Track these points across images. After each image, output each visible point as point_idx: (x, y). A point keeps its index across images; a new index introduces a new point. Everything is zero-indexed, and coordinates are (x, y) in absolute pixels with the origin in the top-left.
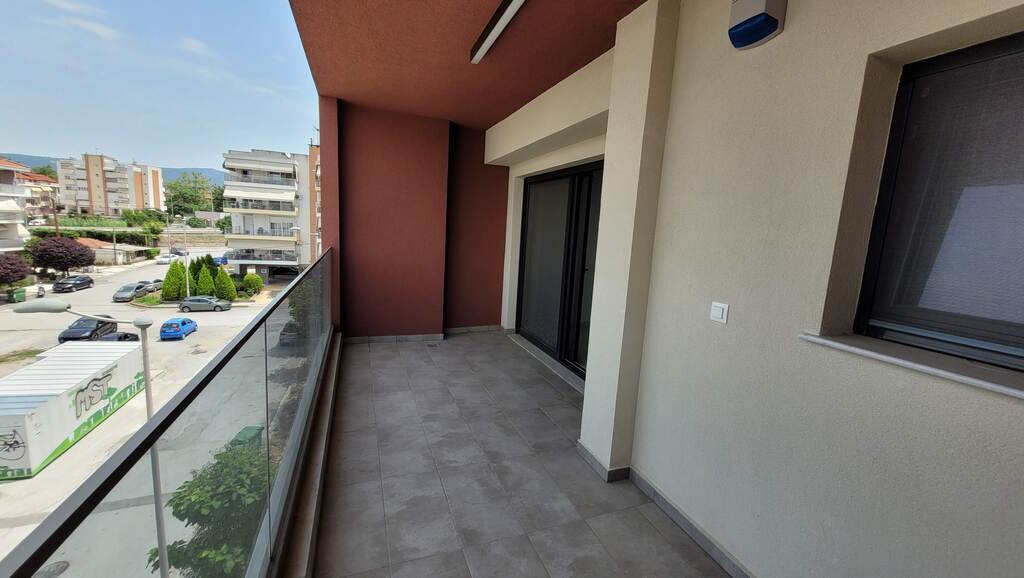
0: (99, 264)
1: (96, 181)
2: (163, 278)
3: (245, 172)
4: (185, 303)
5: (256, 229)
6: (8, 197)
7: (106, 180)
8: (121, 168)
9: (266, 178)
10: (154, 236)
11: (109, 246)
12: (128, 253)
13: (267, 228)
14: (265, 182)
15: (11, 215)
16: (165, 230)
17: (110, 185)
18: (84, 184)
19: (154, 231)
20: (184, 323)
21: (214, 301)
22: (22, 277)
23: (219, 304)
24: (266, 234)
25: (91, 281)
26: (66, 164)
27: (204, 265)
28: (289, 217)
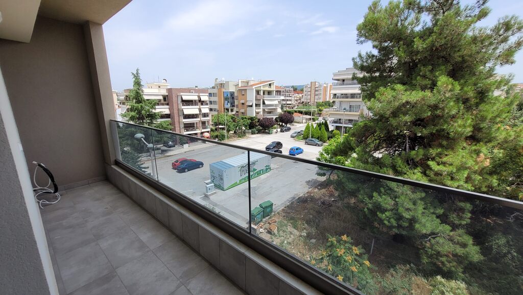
0: (296, 122)
1: (313, 92)
2: (304, 130)
3: (344, 80)
4: (307, 141)
5: (343, 108)
6: (276, 100)
7: (316, 91)
8: (320, 86)
9: (351, 82)
10: (320, 112)
11: (302, 116)
12: (307, 119)
13: (348, 108)
14: (350, 84)
15: (276, 105)
16: (324, 110)
17: (317, 93)
18: (309, 93)
19: (320, 110)
20: (297, 149)
21: (317, 141)
22: (272, 126)
23: (318, 143)
24: (347, 111)
25: (290, 129)
26: (306, 87)
27: (323, 126)
28: (355, 101)
